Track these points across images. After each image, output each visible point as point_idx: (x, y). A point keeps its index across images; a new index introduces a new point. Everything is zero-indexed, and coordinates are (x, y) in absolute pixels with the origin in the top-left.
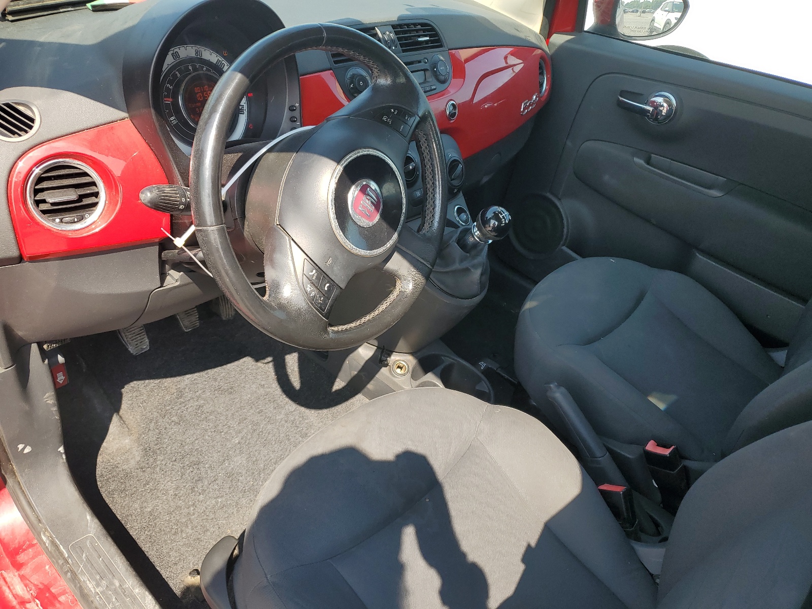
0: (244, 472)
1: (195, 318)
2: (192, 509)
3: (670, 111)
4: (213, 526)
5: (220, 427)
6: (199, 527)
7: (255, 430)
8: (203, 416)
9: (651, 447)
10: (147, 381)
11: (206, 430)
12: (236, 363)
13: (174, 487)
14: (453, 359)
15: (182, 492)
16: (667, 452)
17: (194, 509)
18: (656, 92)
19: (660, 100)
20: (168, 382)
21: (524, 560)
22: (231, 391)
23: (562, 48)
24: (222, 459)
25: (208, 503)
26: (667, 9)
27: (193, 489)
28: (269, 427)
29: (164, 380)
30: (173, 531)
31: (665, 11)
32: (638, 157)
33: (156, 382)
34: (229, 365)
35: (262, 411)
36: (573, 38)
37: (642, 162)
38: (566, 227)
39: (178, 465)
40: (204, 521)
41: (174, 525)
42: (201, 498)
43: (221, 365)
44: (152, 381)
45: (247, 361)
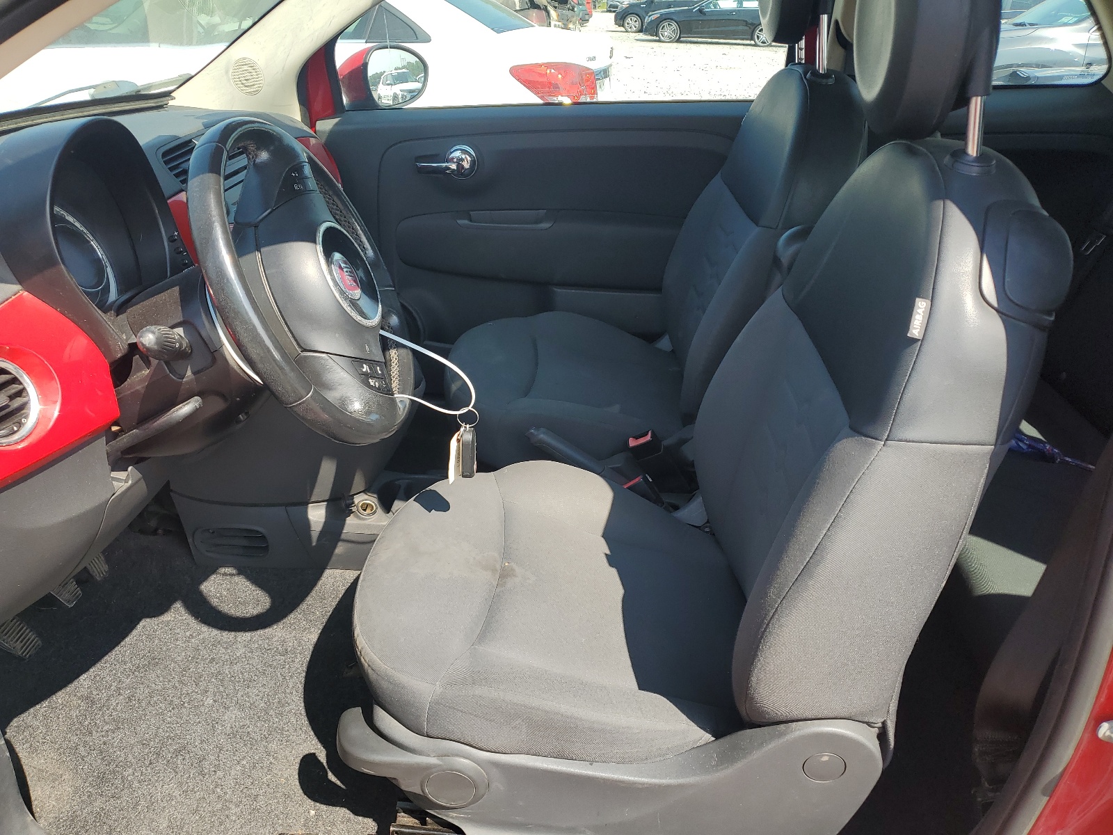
0: (248, 722)
1: (73, 586)
2: (219, 790)
3: (473, 163)
4: (261, 788)
5: (176, 701)
6: (244, 800)
7: (222, 681)
8: (143, 705)
9: (632, 443)
10: (32, 710)
11: (162, 714)
12: (135, 632)
13: (175, 786)
14: (408, 479)
15: (190, 784)
16: (648, 438)
17: (222, 789)
18: (448, 148)
19: (457, 154)
20: (60, 697)
21: (611, 564)
22: (154, 662)
23: (333, 134)
24: (209, 728)
25: (233, 773)
26: (388, 82)
27: (202, 774)
28: (236, 668)
29: (54, 697)
30: (217, 823)
31: (388, 85)
32: (460, 219)
33: (45, 705)
34: (127, 639)
35: (213, 659)
36: (340, 120)
37: (466, 222)
38: (418, 319)
39: (160, 765)
40: (244, 791)
41: (212, 817)
42: (220, 774)
43: (117, 644)
44: (38, 707)
45: (146, 624)
